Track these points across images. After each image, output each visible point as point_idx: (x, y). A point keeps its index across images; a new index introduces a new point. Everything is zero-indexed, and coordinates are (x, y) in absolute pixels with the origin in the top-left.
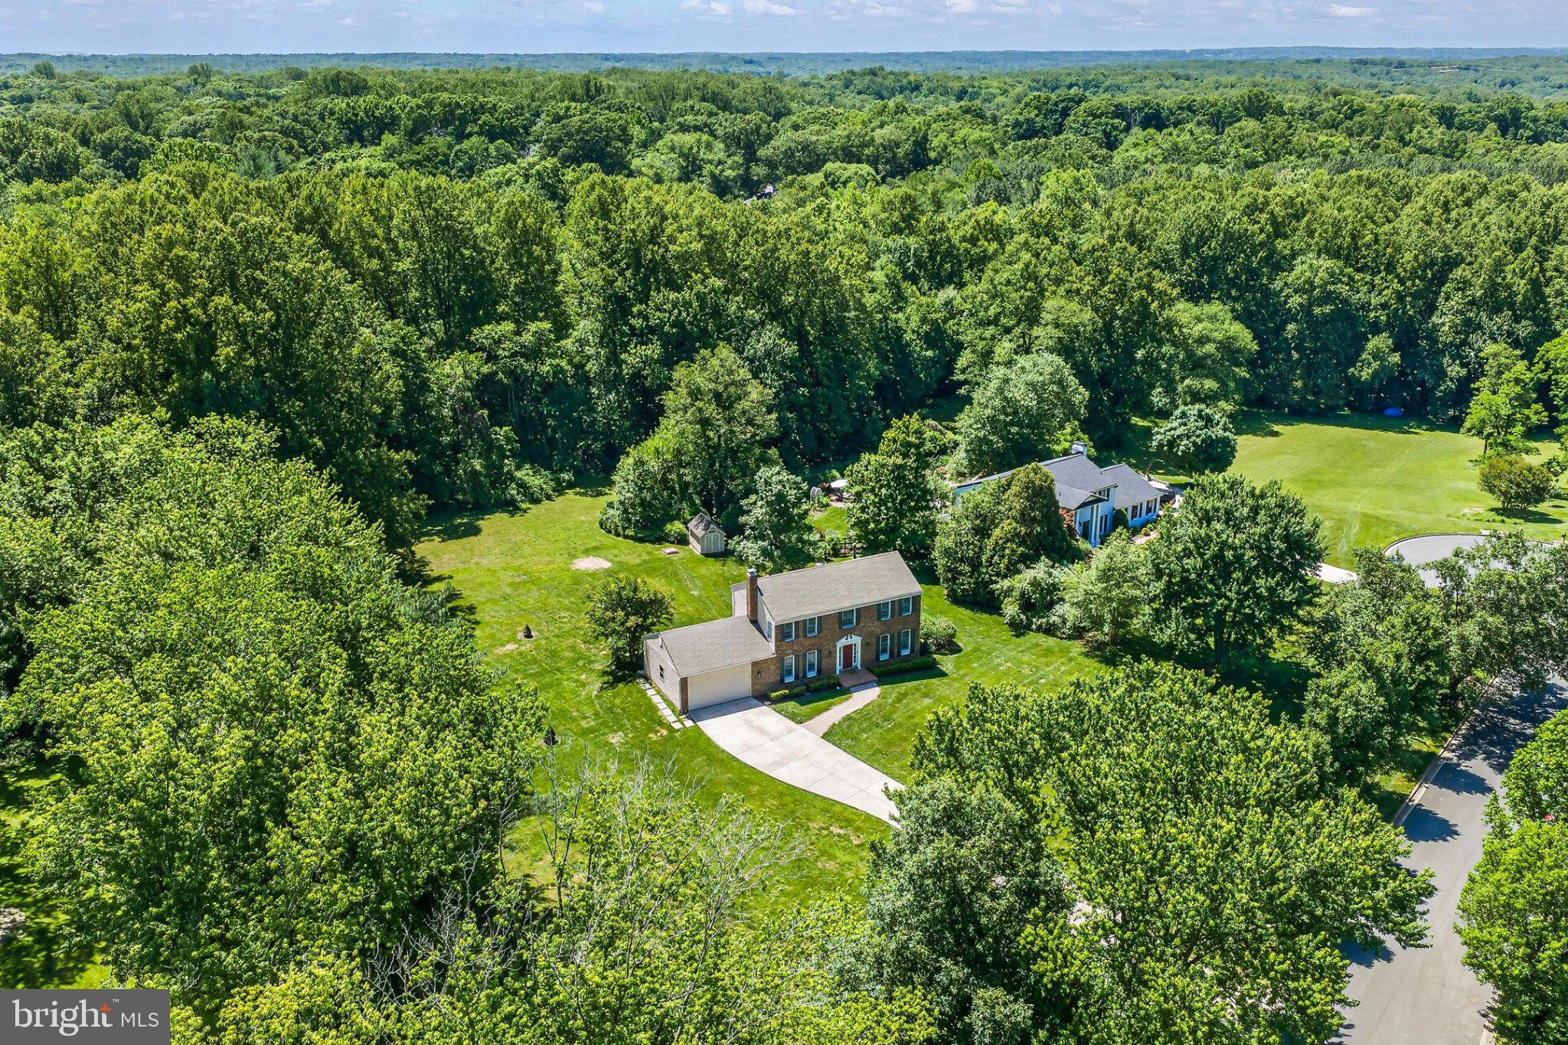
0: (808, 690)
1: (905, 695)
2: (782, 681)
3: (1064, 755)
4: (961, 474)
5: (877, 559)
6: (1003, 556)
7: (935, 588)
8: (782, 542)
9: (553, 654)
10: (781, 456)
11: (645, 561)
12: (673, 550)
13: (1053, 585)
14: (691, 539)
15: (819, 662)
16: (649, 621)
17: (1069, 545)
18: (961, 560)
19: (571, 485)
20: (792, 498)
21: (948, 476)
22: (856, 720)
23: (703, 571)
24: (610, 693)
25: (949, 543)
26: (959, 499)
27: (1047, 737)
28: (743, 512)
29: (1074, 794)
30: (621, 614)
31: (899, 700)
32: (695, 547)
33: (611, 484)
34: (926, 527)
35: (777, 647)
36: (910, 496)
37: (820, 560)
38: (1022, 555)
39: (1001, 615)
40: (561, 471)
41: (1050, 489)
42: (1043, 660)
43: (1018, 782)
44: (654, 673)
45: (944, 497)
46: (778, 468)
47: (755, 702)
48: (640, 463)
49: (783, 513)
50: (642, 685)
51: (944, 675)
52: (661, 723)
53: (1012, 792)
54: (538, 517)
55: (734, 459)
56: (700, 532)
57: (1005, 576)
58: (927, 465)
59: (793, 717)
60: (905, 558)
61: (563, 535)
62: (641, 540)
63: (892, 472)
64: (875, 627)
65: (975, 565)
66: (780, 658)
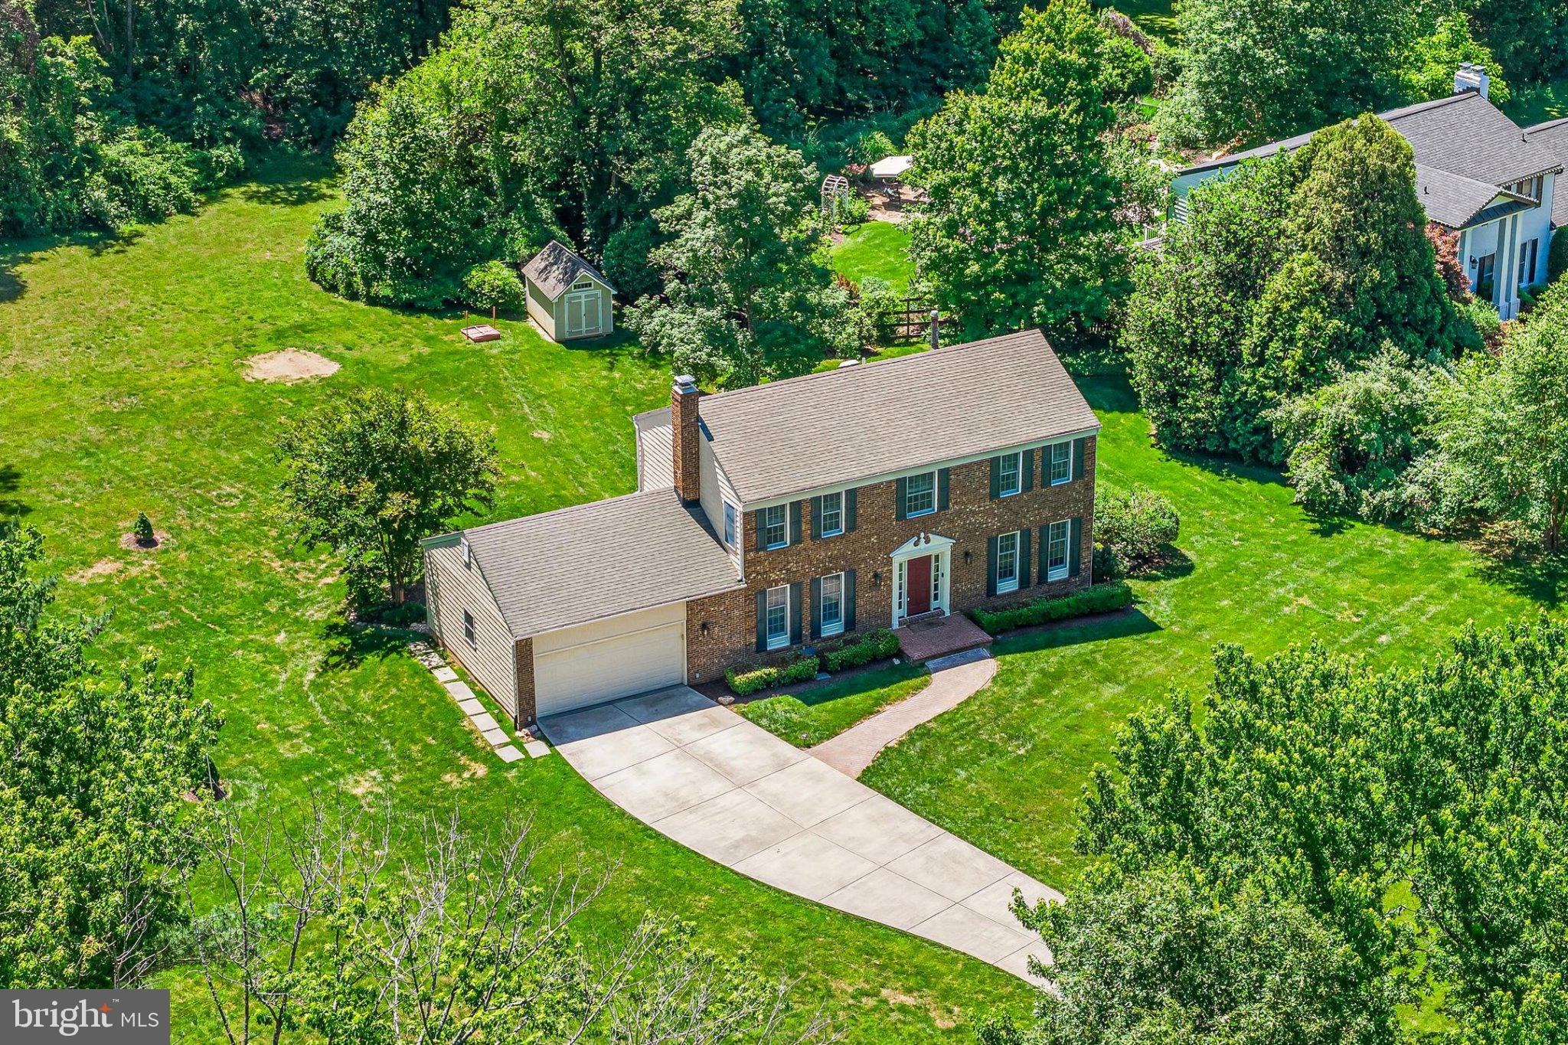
0: (823, 668)
1: (1058, 676)
2: (761, 645)
3: (1446, 814)
4: (1188, 142)
5: (990, 347)
6: (1291, 341)
7: (1128, 420)
8: (756, 309)
9: (209, 586)
10: (748, 98)
11: (420, 359)
12: (488, 330)
13: (1411, 410)
14: (532, 305)
15: (851, 599)
16: (437, 504)
17: (1447, 314)
18: (1192, 350)
19: (237, 177)
20: (778, 202)
21: (1156, 146)
22: (941, 738)
23: (562, 381)
24: (346, 676)
25: (1162, 308)
26: (1185, 204)
27: (1405, 773)
28: (659, 238)
29: (1467, 901)
30: (367, 488)
31: (1043, 690)
32: (542, 324)
33: (333, 171)
34: (1104, 270)
35: (747, 564)
36: (1066, 196)
37: (847, 353)
38: (1335, 338)
39: (1284, 482)
40: (213, 142)
41: (1406, 180)
42: (1386, 588)
43: (1338, 880)
44: (450, 629)
45: (1147, 197)
46: (744, 130)
47: (697, 697)
48: (405, 119)
49: (759, 240)
50: (420, 656)
51: (1151, 627)
52: (471, 746)
53: (1323, 902)
54: (160, 255)
55: (633, 108)
56: (552, 287)
57: (1297, 388)
58: (1107, 121)
59: (789, 732)
60: (1056, 347)
61: (220, 299)
62: (409, 308)
63: (1024, 135)
64: (982, 514)
65: (1225, 363)
66: (755, 591)
